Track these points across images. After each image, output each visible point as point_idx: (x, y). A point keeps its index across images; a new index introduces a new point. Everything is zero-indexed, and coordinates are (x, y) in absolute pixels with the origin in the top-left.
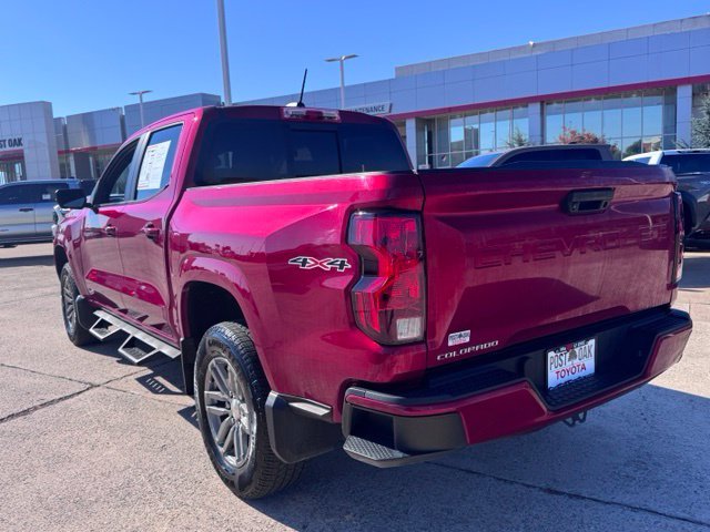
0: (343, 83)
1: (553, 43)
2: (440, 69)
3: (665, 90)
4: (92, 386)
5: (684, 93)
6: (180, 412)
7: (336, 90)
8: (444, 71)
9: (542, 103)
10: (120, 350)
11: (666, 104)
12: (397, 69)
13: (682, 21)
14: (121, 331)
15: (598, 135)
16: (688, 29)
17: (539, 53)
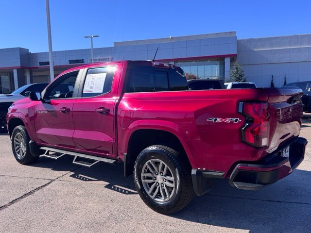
0: (92, 47)
1: (179, 38)
2: (134, 45)
3: (220, 59)
4: (52, 181)
5: (227, 60)
6: (105, 187)
7: (89, 50)
8: (135, 46)
9: (175, 62)
10: (74, 162)
11: (220, 64)
12: (115, 43)
13: (226, 33)
14: (66, 154)
15: (196, 75)
16: (228, 36)
17: (174, 41)
